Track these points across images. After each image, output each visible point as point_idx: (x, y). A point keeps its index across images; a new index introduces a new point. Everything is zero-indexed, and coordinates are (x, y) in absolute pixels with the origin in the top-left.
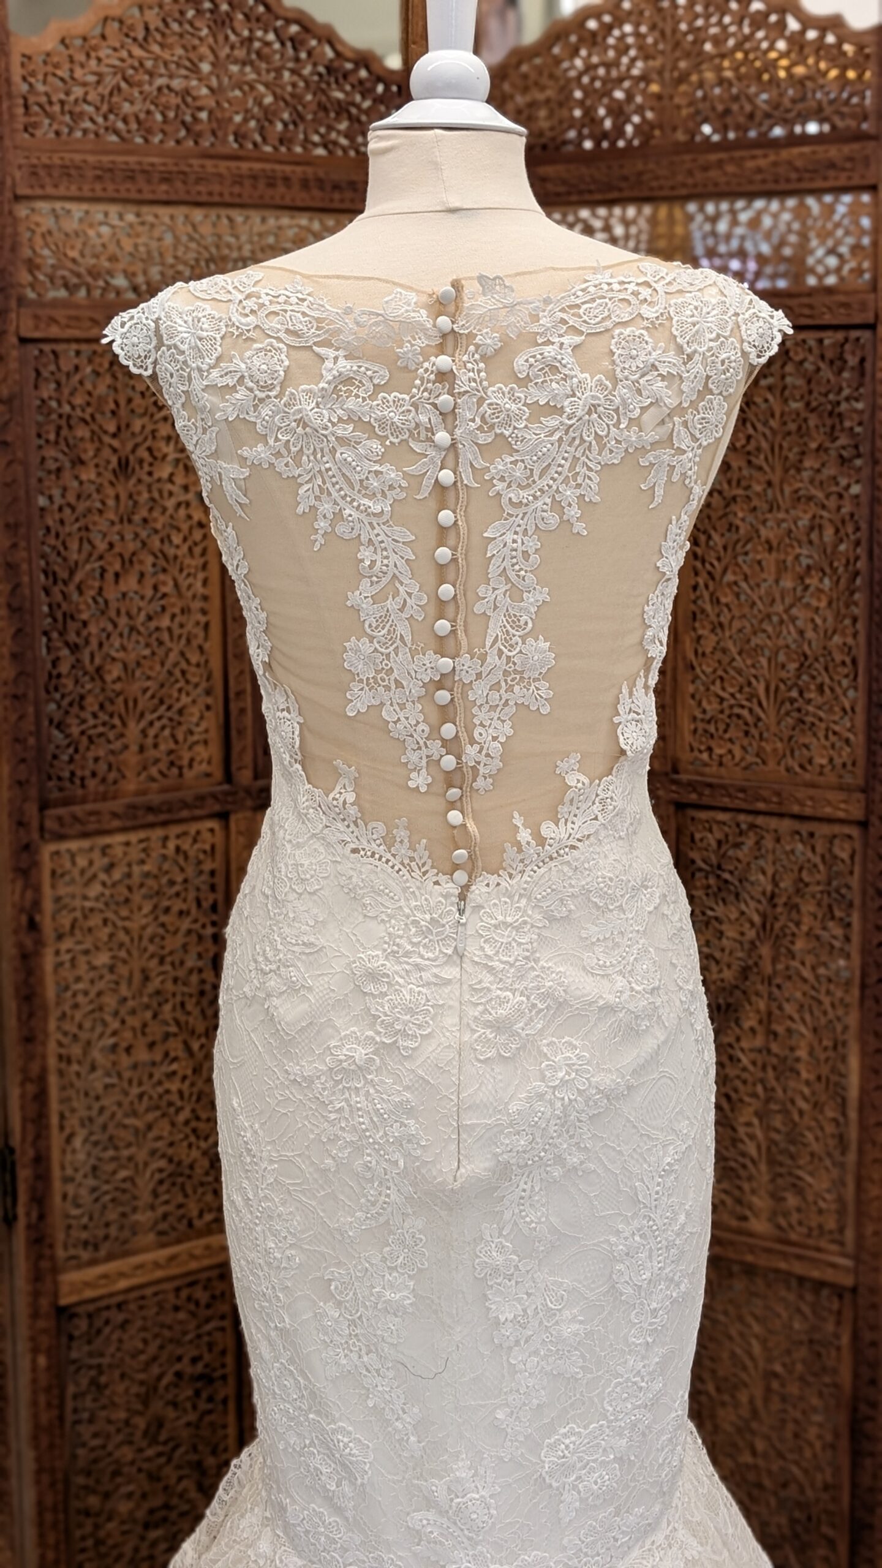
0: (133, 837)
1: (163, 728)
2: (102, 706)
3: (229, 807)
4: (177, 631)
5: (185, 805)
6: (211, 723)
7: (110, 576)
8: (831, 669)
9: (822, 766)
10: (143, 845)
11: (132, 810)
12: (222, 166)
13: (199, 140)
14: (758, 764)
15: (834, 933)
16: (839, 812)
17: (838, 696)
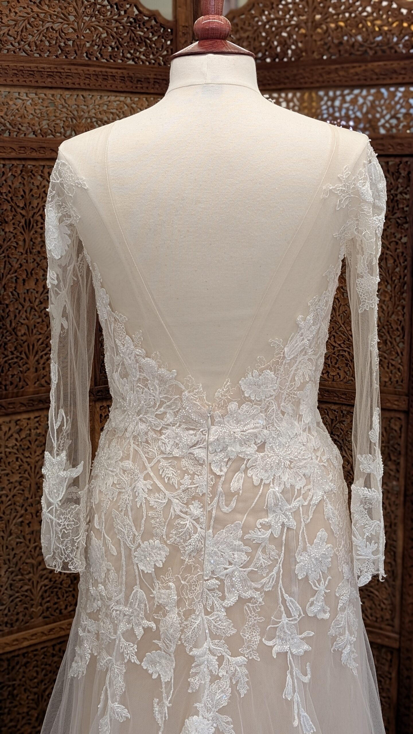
0: (32, 415)
1: (48, 359)
2: (16, 348)
7: (20, 281)
8: (390, 332)
9: (386, 382)
10: (37, 419)
11: (31, 402)
12: (80, 69)
13: (68, 56)
14: (352, 380)
15: (391, 468)
16: (394, 406)
17: (394, 346)
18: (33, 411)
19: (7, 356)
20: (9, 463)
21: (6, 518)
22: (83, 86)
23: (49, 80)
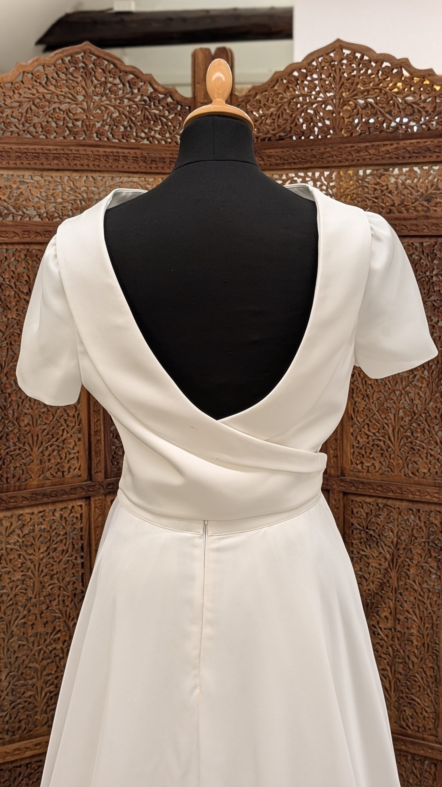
0: (36, 510)
1: (54, 450)
2: (18, 439)
3: (90, 493)
5: (66, 493)
6: (81, 447)
8: (428, 420)
9: (424, 473)
10: (41, 514)
11: (35, 495)
12: (89, 150)
13: (76, 136)
14: (388, 471)
15: (432, 565)
16: (434, 499)
17: (433, 435)
18: (37, 505)
19: (9, 447)
20: (11, 560)
21: (6, 618)
22: (92, 167)
23: (56, 162)
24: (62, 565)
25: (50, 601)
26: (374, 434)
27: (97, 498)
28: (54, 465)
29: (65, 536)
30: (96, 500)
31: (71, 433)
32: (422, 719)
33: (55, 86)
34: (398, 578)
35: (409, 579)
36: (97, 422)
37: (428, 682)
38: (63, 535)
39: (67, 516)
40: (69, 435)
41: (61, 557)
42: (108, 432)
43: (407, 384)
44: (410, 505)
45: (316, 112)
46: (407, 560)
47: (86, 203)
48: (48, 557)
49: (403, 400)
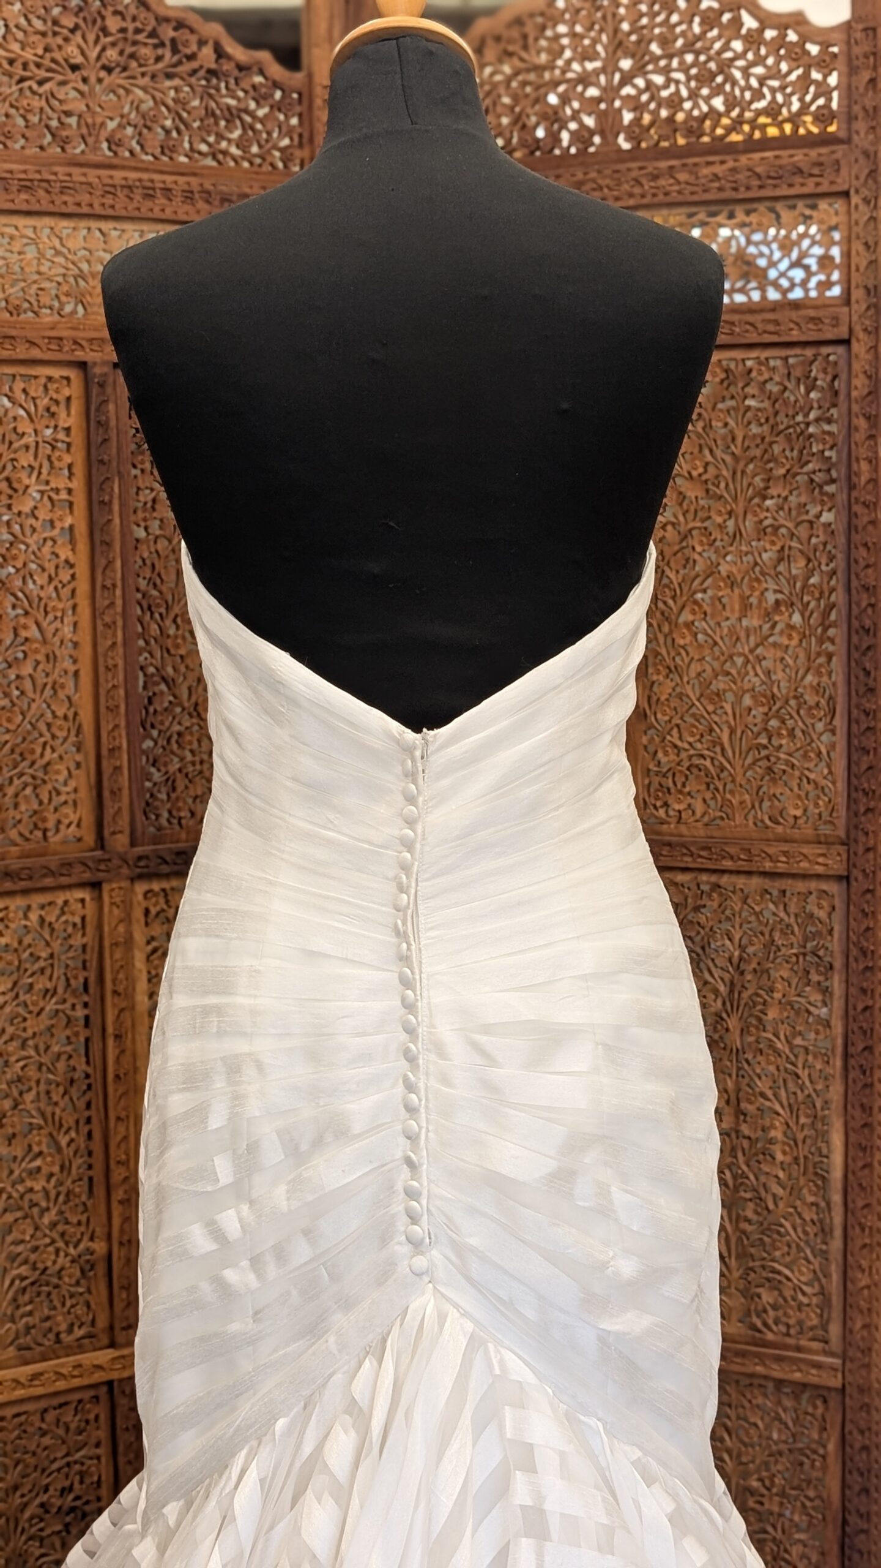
1: (26, 785)
3: (101, 875)
4: (41, 679)
5: (50, 873)
6: (82, 781)
8: (802, 712)
12: (92, 175)
13: (67, 147)
14: (722, 818)
15: (812, 999)
16: (817, 867)
17: (812, 741)
22: (98, 210)
23: (24, 196)
24: (44, 1021)
25: (21, 1094)
26: (690, 744)
27: (114, 885)
28: (25, 818)
29: (50, 961)
30: (113, 890)
31: (60, 750)
32: (796, 1308)
33: (21, 42)
34: (742, 1030)
35: (764, 1031)
36: (113, 730)
37: (806, 1233)
38: (46, 960)
39: (53, 920)
40: (55, 755)
41: (41, 1004)
42: (138, 751)
43: (759, 640)
44: (767, 883)
45: (565, 100)
46: (761, 992)
47: (87, 283)
48: (15, 1003)
49: (752, 673)
